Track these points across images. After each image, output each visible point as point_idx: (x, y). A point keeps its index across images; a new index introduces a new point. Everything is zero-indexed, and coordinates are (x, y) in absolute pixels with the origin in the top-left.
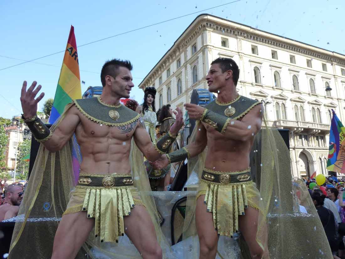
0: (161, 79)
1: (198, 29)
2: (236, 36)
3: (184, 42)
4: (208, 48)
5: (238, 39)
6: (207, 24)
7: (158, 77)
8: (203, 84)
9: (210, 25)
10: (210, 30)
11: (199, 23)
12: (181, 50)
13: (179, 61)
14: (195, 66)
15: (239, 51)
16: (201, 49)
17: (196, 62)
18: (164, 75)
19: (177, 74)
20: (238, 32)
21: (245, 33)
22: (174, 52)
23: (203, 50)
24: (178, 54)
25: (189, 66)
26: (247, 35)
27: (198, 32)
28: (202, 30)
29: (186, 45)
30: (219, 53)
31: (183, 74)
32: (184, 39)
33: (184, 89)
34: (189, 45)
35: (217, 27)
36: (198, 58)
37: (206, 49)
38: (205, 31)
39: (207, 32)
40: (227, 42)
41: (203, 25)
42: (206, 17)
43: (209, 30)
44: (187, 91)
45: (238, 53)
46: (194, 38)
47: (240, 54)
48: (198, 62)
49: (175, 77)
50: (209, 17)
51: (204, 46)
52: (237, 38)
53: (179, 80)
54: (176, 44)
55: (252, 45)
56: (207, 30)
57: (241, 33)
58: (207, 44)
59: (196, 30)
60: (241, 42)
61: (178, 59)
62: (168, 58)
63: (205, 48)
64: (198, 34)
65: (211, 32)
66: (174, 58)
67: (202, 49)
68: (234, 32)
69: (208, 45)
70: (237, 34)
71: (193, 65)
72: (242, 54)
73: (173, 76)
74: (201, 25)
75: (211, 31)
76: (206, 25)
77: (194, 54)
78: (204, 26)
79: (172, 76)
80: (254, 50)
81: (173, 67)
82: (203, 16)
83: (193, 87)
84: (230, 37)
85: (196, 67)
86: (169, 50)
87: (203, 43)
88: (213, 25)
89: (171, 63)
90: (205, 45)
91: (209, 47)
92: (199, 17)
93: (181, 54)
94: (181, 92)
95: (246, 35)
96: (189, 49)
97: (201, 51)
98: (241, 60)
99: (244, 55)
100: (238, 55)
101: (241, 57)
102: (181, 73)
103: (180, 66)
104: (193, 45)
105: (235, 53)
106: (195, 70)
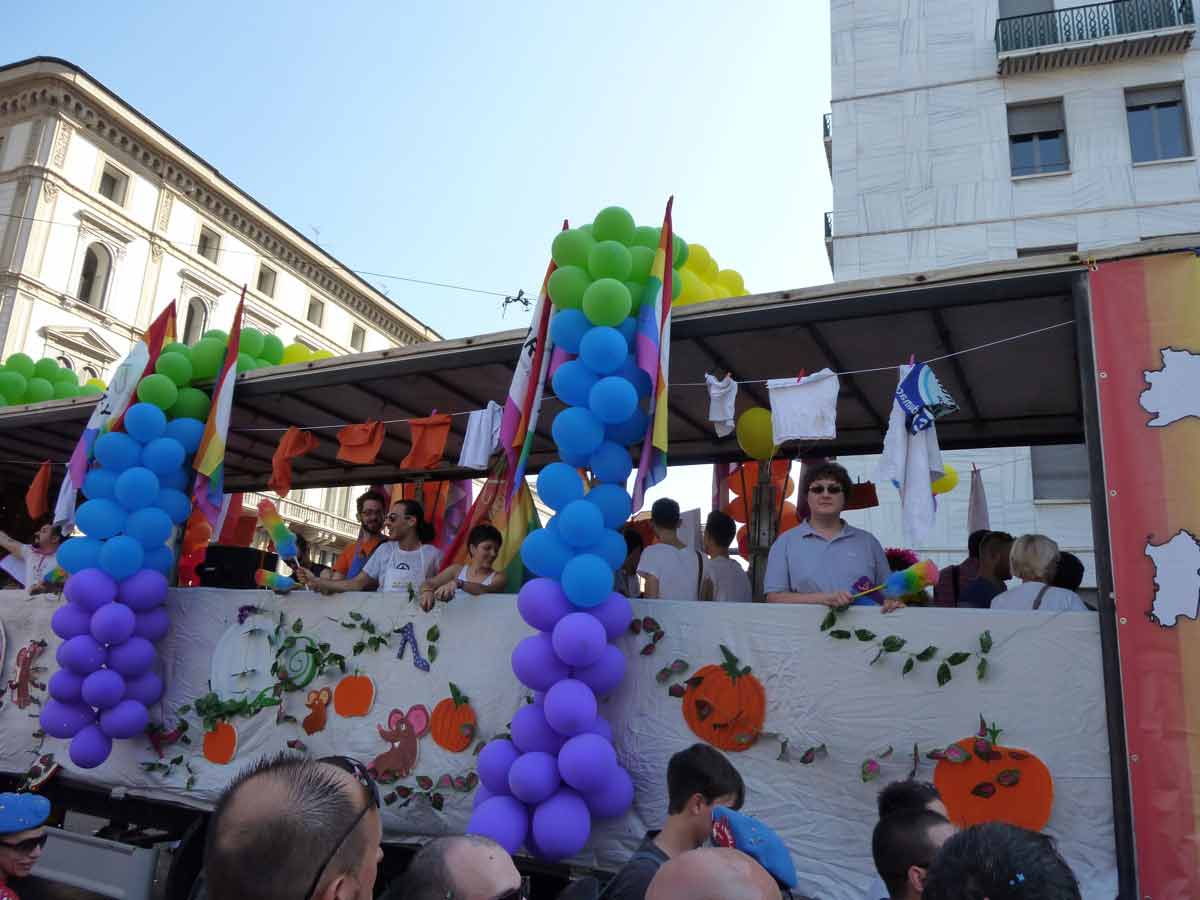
1: (24, 97)
2: (159, 179)
4: (46, 180)
5: (165, 193)
6: (67, 98)
9: (78, 107)
10: (76, 125)
11: (36, 79)
15: (155, 231)
16: (15, 171)
20: (171, 171)
21: (193, 182)
23: (24, 177)
26: (198, 190)
27: (24, 108)
28: (40, 107)
30: (80, 212)
35: (101, 125)
37: (36, 181)
38: (52, 120)
39: (60, 125)
40: (123, 184)
41: (48, 95)
42: (69, 76)
43: (65, 121)
45: (152, 235)
47: (158, 241)
50: (82, 82)
51: (32, 166)
52: (161, 187)
55: (203, 226)
56: (60, 119)
57: (180, 177)
58: (47, 167)
59: (19, 98)
60: (171, 205)
63: (30, 176)
64: (20, 113)
65: (74, 132)
67: (20, 173)
68: (156, 164)
69: (48, 171)
70: (165, 174)
72: (164, 244)
74: (44, 92)
75: (74, 127)
76: (62, 100)
78: (54, 100)
80: (206, 243)
82: (59, 66)
84: (137, 172)
87: (31, 152)
88: (89, 113)
90: (36, 164)
91: (51, 177)
92: (43, 63)
95: (193, 189)
97: (15, 176)
98: (154, 261)
99: (170, 250)
100: (148, 244)
101: (155, 253)
105: (139, 231)
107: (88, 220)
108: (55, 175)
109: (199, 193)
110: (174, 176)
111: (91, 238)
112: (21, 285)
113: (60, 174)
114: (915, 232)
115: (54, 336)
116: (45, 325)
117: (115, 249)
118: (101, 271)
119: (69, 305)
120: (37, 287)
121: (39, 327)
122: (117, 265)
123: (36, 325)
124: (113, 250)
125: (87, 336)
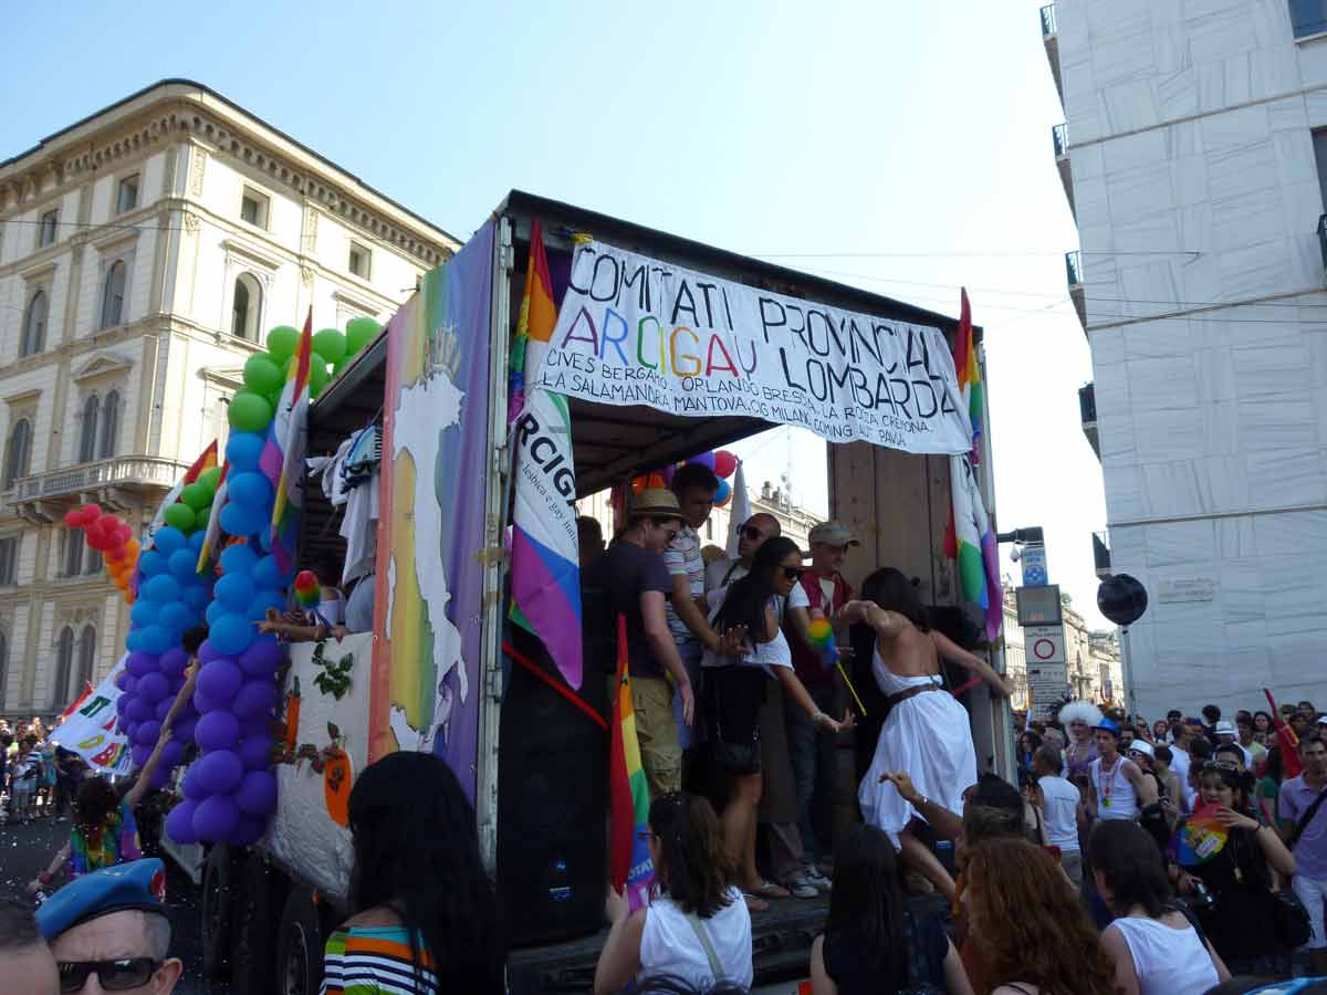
1: (155, 125)
2: (300, 196)
3: (87, 153)
4: (186, 211)
5: (308, 211)
6: (197, 121)
8: (141, 340)
9: (209, 129)
10: (208, 148)
11: (163, 105)
12: (68, 179)
13: (50, 220)
14: (120, 261)
15: (303, 254)
16: (156, 205)
17: (125, 248)
19: (35, 267)
20: (312, 185)
21: (335, 194)
22: (37, 176)
23: (163, 213)
24: (49, 187)
25: (91, 255)
26: (341, 203)
27: (155, 138)
28: (172, 134)
29: (95, 168)
30: (224, 242)
31: (62, 276)
32: (91, 142)
33: (53, 338)
34: (110, 172)
35: (235, 146)
36: (136, 235)
37: (176, 215)
38: (184, 146)
39: (193, 151)
40: (266, 205)
41: (177, 119)
42: (196, 97)
43: (199, 147)
44: (67, 350)
45: (300, 257)
46: (133, 155)
47: (307, 263)
48: (134, 251)
49: (18, 276)
50: (208, 101)
51: (171, 199)
52: (304, 205)
53: (39, 297)
54: (49, 148)
55: (353, 242)
56: (193, 144)
57: (322, 191)
58: (185, 197)
59: (148, 128)
60: (316, 220)
61: (46, 207)
63: (170, 210)
64: (152, 144)
65: (208, 155)
66: (30, 197)
67: (160, 208)
68: (296, 179)
69: (187, 202)
71: (112, 255)
72: (313, 266)
73: (13, 273)
74: (173, 118)
75: (208, 151)
76: (192, 124)
77: (123, 215)
78: (184, 125)
79: (7, 267)
80: (357, 260)
81: (20, 234)
82: (185, 87)
83: (95, 339)
84: (277, 191)
85: (124, 268)
86: (13, 161)
87: (167, 184)
88: (220, 134)
89: (14, 213)
90: (174, 196)
92: (169, 86)
93: (65, 192)
94: (39, 346)
95: (337, 203)
96: (105, 188)
97: (154, 212)
98: (305, 285)
99: (320, 271)
100: (297, 266)
101: (306, 276)
102: (54, 268)
103: (52, 239)
104: (123, 177)
105: (287, 255)
106: (115, 277)
107: (233, 249)
108: (195, 205)
109: (343, 205)
110: (316, 191)
111: (241, 266)
112: (174, 326)
113: (199, 203)
114: (1174, 127)
115: (215, 376)
116: (203, 366)
117: (264, 278)
118: (252, 303)
119: (223, 342)
120: (191, 327)
121: (198, 368)
122: (268, 294)
123: (194, 367)
124: (262, 278)
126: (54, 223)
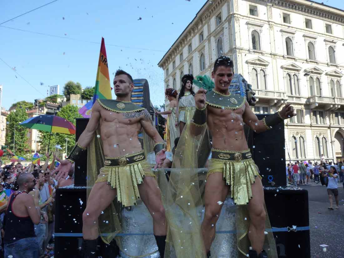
0: (182, 55)
2: (265, 3)
3: (207, 13)
4: (235, 17)
5: (268, 7)
7: (179, 53)
12: (204, 22)
13: (202, 35)
15: (269, 20)
17: (221, 34)
18: (185, 50)
19: (200, 48)
22: (197, 24)
24: (200, 26)
25: (213, 39)
27: (223, 0)
29: (210, 16)
30: (247, 22)
31: (206, 48)
32: (207, 9)
33: (207, 66)
34: (214, 15)
36: (223, 29)
37: (233, 18)
40: (256, 10)
44: (211, 67)
45: (268, 22)
46: (219, 8)
47: (271, 23)
48: (223, 34)
49: (197, 52)
51: (230, 15)
52: (266, 6)
53: (202, 55)
54: (198, 16)
55: (283, 13)
58: (234, 13)
60: (271, 10)
61: (200, 32)
62: (190, 32)
63: (231, 18)
64: (223, 2)
66: (196, 31)
67: (228, 19)
70: (267, 1)
71: (217, 37)
72: (273, 24)
73: (196, 52)
77: (218, 25)
79: (194, 51)
80: (286, 19)
81: (195, 41)
84: (259, 4)
85: (221, 39)
86: (191, 23)
87: (229, 11)
89: (193, 37)
90: (231, 13)
91: (236, 15)
93: (204, 26)
94: (204, 67)
95: (277, 2)
96: (213, 20)
97: (227, 20)
98: (271, 30)
99: (275, 25)
100: (268, 25)
101: (271, 27)
102: (204, 46)
103: (203, 39)
104: (217, 15)
105: (265, 22)
106: (219, 43)
111: (252, 28)
112: (237, 50)
115: (250, 62)
116: (246, 60)
117: (259, 31)
118: (257, 39)
119: (251, 52)
120: (242, 49)
121: (245, 61)
122: (262, 35)
123: (244, 61)
124: (258, 31)
125: (259, 60)
126: (202, 36)
